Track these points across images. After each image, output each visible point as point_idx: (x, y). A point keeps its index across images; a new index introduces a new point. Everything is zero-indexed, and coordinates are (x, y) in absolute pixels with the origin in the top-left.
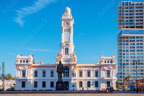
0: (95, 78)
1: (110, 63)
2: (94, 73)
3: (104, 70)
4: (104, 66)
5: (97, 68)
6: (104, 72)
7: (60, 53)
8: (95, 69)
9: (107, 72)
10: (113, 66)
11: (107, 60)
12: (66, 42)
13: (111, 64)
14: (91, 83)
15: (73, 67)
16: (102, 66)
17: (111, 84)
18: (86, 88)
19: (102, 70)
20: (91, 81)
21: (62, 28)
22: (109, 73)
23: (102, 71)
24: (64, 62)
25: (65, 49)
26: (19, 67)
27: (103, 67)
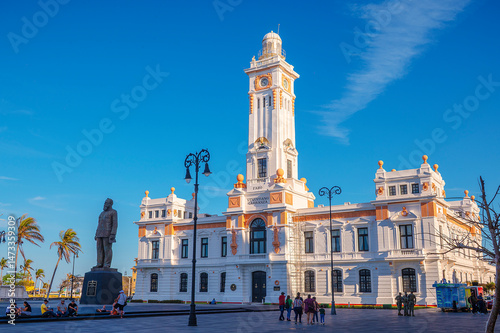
0: (358, 257)
1: (410, 195)
2: (353, 237)
3: (388, 223)
4: (386, 206)
5: (363, 217)
6: (388, 230)
7: (241, 177)
8: (356, 221)
9: (403, 229)
10: (423, 204)
11: (397, 185)
12: (258, 141)
13: (413, 196)
14: (345, 276)
15: (274, 220)
16: (379, 208)
17: (419, 277)
18: (327, 294)
19: (382, 225)
20: (344, 269)
21: (249, 98)
22: (409, 233)
23: (380, 228)
24: (252, 206)
25: (256, 161)
26: (144, 232)
27: (382, 211)
